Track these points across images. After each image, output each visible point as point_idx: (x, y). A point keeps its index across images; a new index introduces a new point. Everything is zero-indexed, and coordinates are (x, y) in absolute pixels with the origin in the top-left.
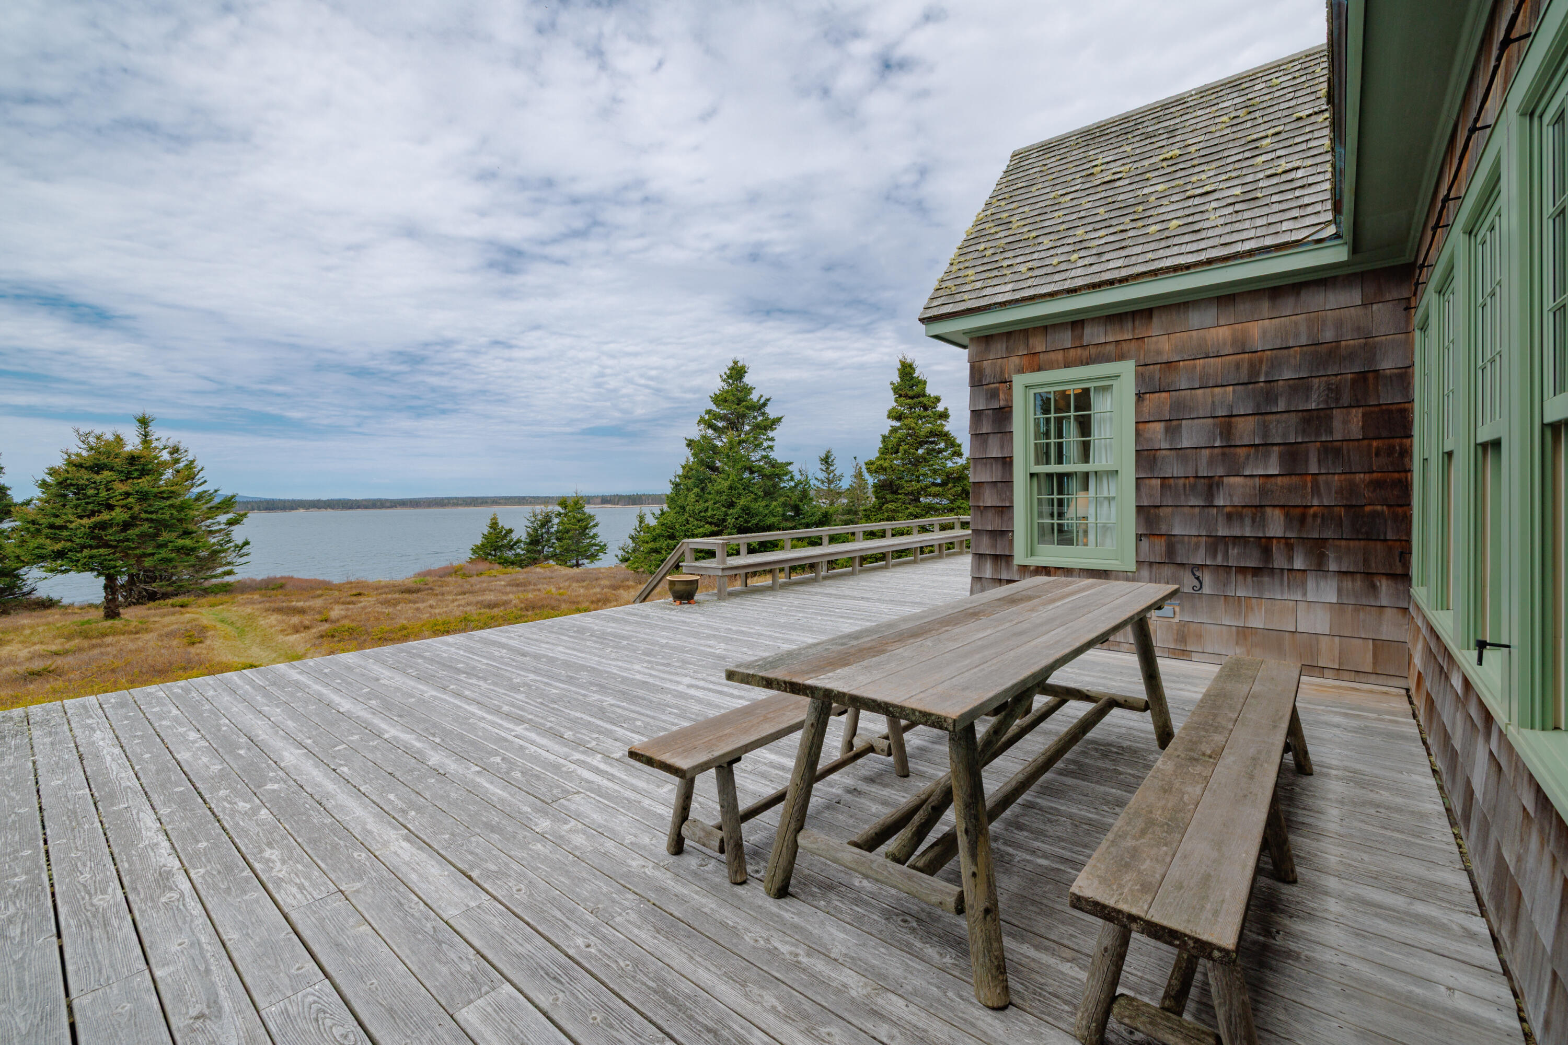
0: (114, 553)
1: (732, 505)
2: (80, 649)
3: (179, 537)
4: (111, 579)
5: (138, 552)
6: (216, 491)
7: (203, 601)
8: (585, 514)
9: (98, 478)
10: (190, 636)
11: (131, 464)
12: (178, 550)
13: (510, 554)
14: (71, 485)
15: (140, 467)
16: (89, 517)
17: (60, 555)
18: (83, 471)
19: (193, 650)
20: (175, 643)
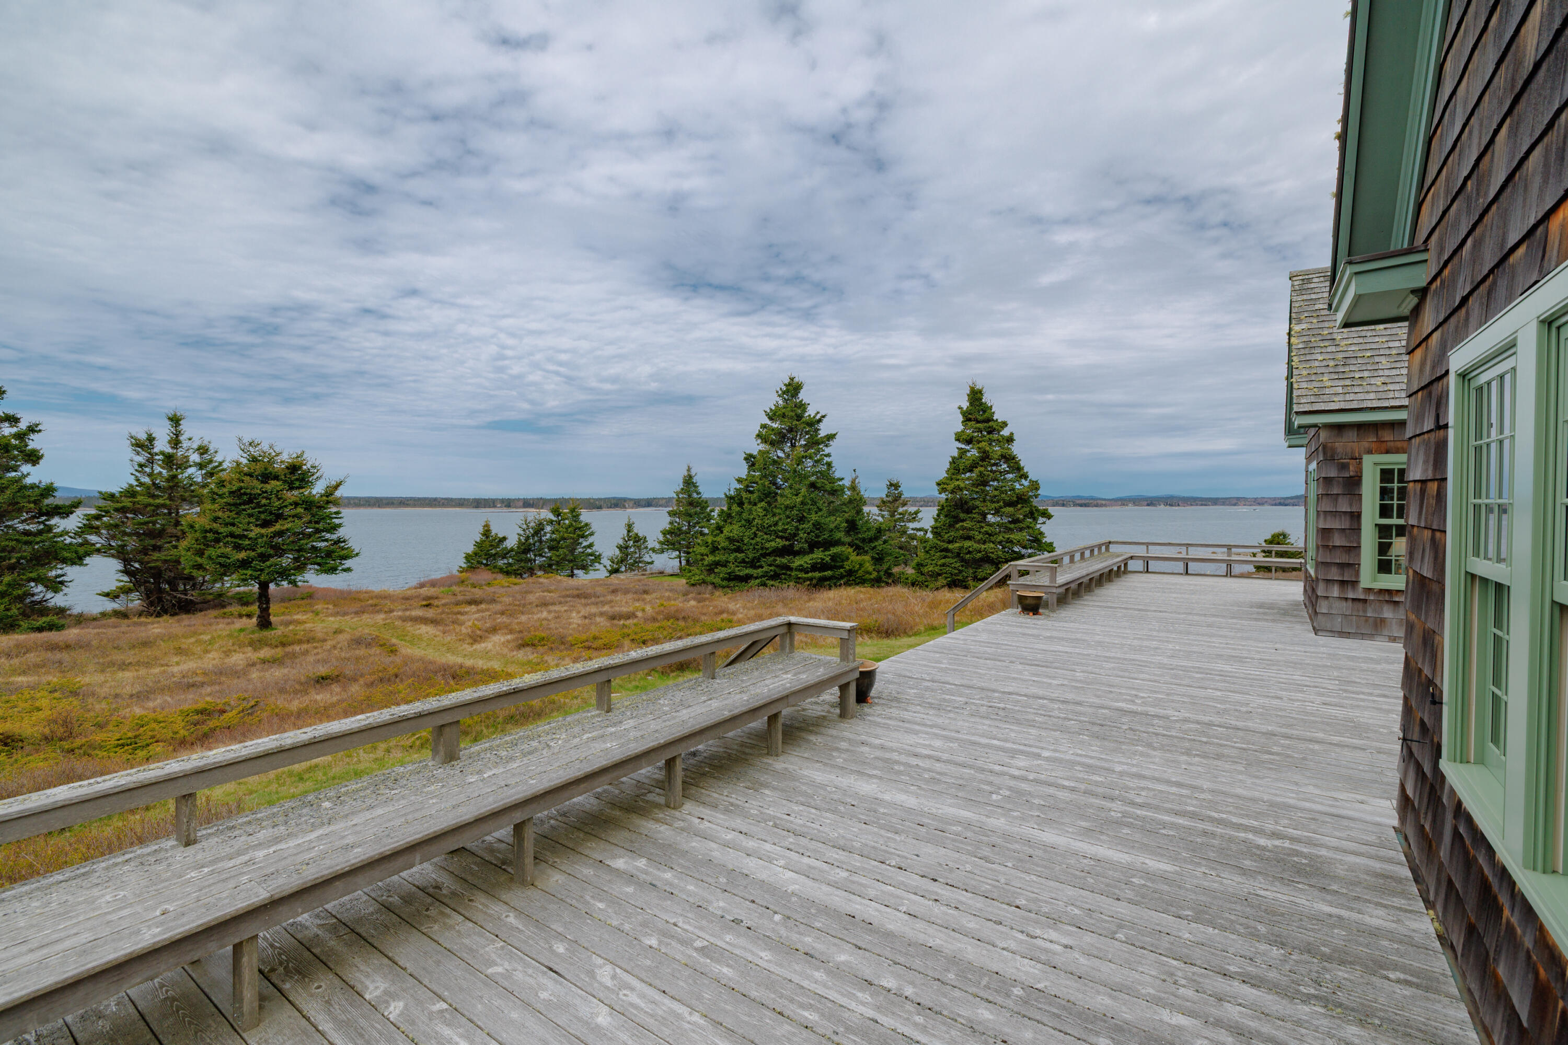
1: (801, 519)
8: (580, 522)
13: (501, 563)
14: (244, 494)
16: (265, 526)
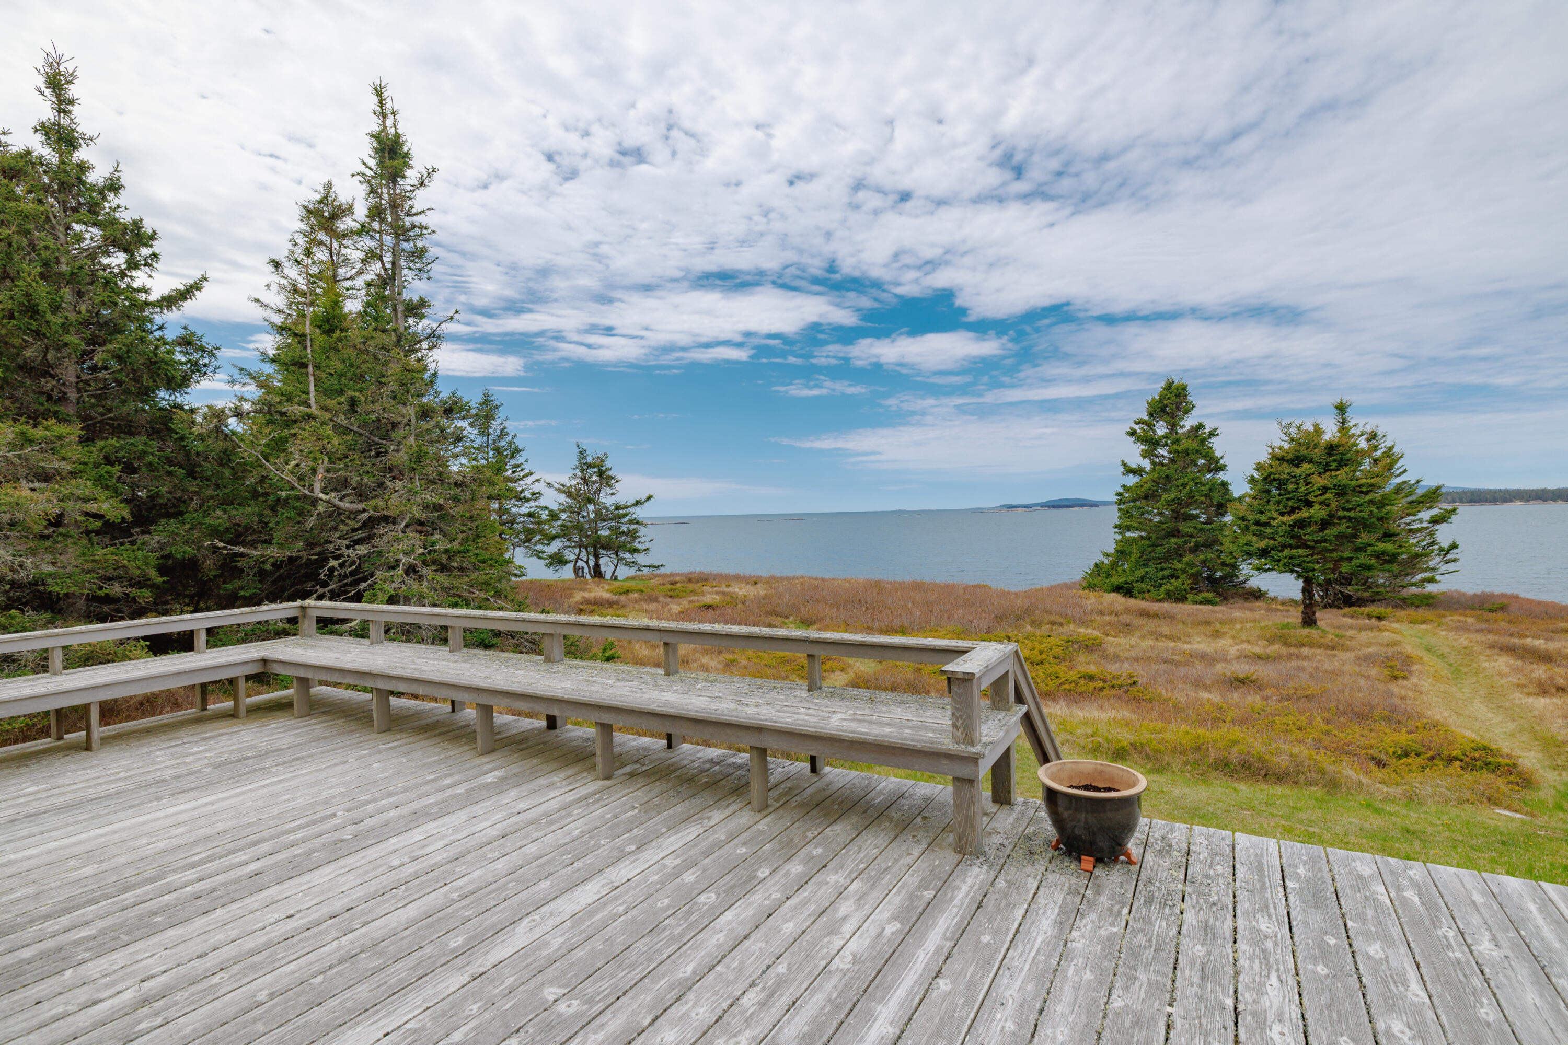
0: (1312, 555)
2: (1278, 658)
3: (1379, 540)
4: (1308, 582)
5: (1335, 555)
6: (1418, 482)
7: (1401, 613)
9: (1297, 471)
10: (1391, 667)
11: (1330, 454)
12: (1378, 556)
14: (1275, 480)
15: (1337, 457)
16: (1289, 513)
17: (1264, 553)
18: (1285, 465)
19: (1394, 688)
20: (1374, 672)
